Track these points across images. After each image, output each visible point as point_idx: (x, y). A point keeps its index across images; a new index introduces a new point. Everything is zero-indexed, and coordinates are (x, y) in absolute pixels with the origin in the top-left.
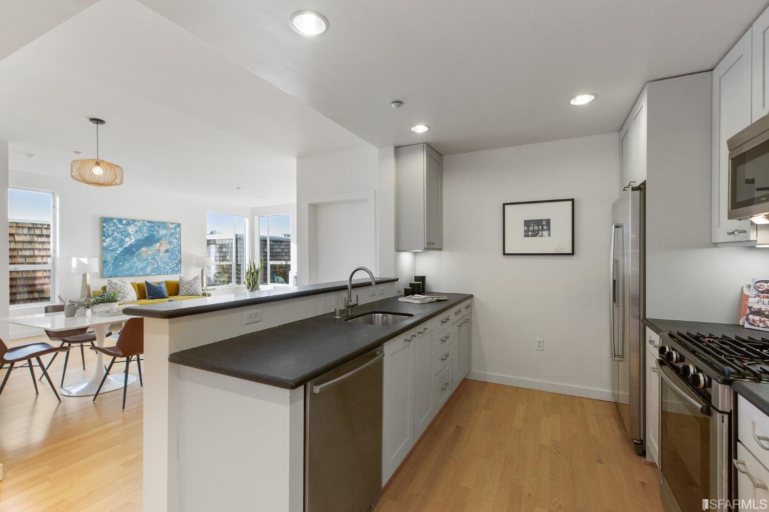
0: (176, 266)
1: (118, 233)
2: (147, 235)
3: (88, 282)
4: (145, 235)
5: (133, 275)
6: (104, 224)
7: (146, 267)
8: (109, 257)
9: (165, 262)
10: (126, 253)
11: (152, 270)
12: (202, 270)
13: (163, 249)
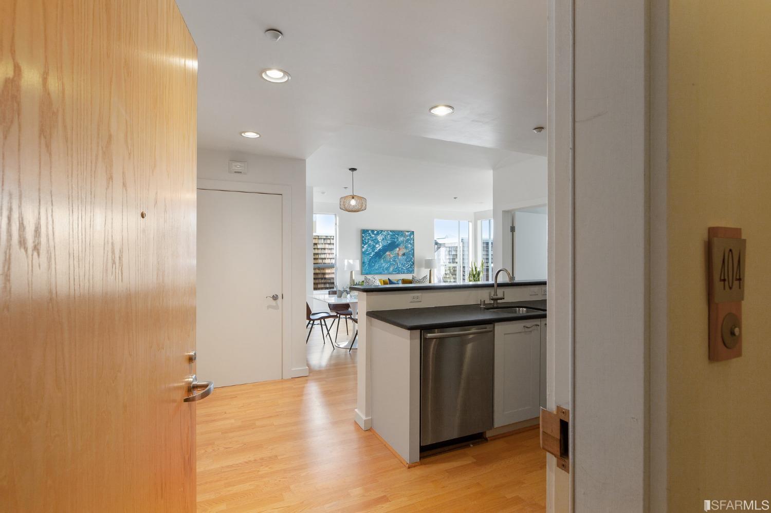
0: (411, 267)
1: (371, 241)
2: (390, 242)
3: (354, 278)
4: (388, 242)
5: (381, 273)
6: (363, 235)
7: (389, 267)
8: (366, 260)
9: (402, 263)
10: (376, 256)
11: (393, 270)
12: (430, 271)
13: (401, 253)
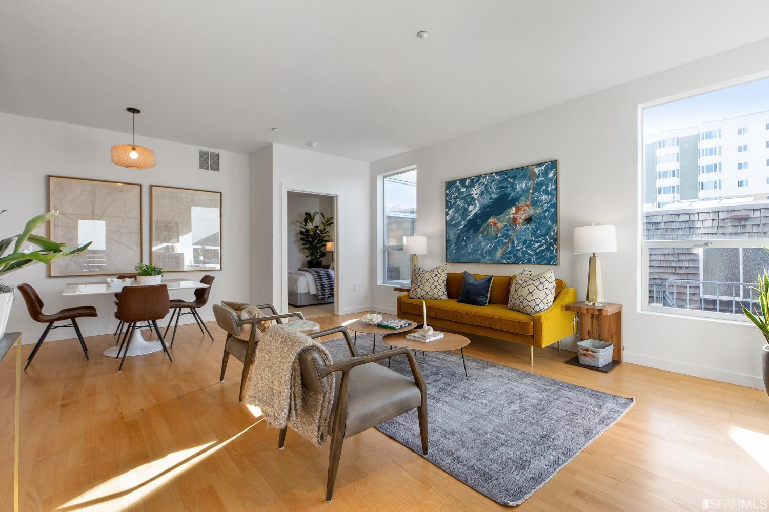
0: (548, 249)
1: (460, 200)
2: (496, 196)
4: (492, 196)
6: (447, 191)
7: (494, 249)
8: (452, 237)
9: (525, 241)
10: (469, 229)
11: (503, 254)
13: (521, 217)
